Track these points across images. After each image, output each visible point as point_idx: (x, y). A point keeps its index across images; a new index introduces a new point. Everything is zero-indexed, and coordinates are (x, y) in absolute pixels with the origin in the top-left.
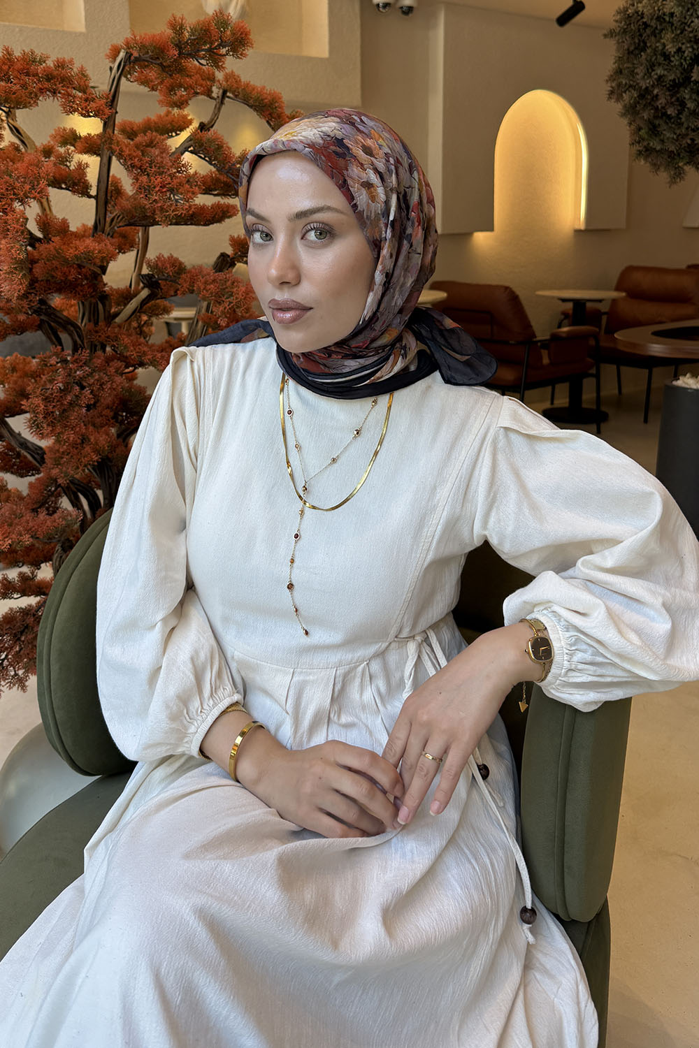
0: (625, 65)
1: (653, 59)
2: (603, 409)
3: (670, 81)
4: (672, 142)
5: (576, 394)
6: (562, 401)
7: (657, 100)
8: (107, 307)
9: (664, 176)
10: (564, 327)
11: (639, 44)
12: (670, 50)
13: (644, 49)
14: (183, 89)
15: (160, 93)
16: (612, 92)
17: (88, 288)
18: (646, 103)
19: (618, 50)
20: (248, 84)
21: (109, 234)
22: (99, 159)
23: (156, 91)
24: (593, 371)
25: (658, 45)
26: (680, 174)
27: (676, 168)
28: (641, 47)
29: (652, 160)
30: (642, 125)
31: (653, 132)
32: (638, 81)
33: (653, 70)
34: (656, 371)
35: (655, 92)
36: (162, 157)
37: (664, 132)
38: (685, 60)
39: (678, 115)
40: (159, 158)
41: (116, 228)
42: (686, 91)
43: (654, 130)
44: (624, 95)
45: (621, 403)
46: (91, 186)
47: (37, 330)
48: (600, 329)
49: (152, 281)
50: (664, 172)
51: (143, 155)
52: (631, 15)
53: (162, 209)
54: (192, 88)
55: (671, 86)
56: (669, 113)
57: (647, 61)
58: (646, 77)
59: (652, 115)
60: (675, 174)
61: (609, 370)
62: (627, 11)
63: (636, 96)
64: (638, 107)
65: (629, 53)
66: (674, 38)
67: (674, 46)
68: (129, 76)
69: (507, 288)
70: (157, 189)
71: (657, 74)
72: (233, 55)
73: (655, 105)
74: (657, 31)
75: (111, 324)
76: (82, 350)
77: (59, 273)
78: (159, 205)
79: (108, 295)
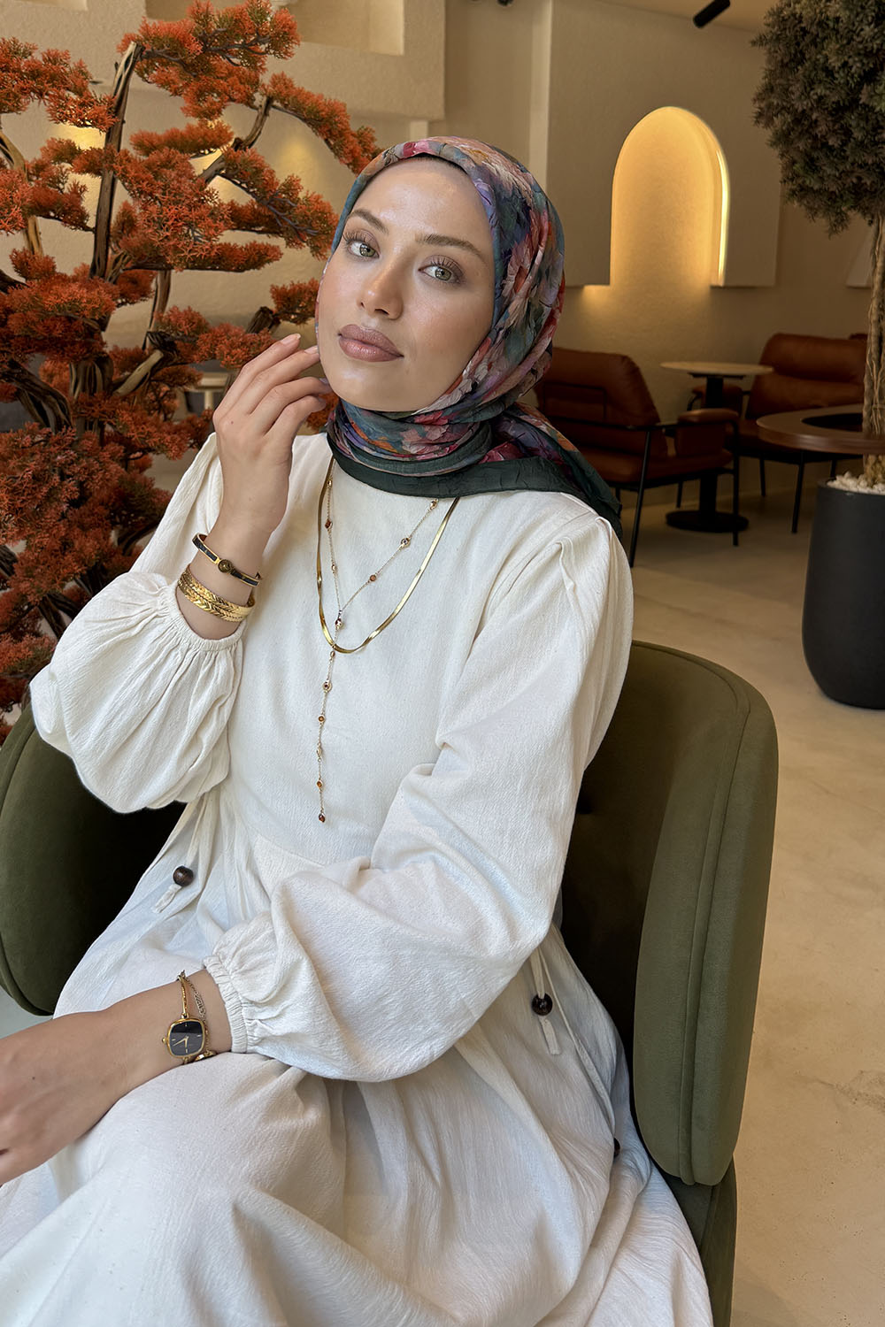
0: (778, 81)
1: (813, 74)
2: (742, 513)
3: (833, 103)
4: (833, 180)
5: (708, 495)
6: (691, 503)
7: (817, 126)
8: (107, 374)
9: (822, 222)
10: (697, 409)
11: (795, 55)
12: (833, 64)
13: (801, 62)
14: (215, 95)
15: (185, 99)
16: (760, 115)
17: (81, 348)
18: (802, 130)
19: (769, 61)
20: (301, 91)
21: (110, 279)
22: (98, 180)
23: (180, 95)
24: (731, 466)
25: (818, 57)
26: (842, 220)
27: (837, 214)
28: (798, 59)
29: (808, 202)
30: (796, 158)
31: (810, 168)
32: (793, 102)
33: (812, 89)
34: (809, 467)
35: (814, 117)
36: (180, 182)
37: (824, 168)
38: (852, 77)
39: (841, 146)
40: (175, 182)
41: (121, 271)
42: (853, 117)
43: (811, 165)
44: (775, 118)
45: (763, 507)
46: (88, 216)
47: (14, 400)
48: (740, 412)
49: (164, 341)
50: (823, 217)
51: (155, 178)
52: (786, 18)
53: (176, 248)
54: (226, 94)
55: (834, 109)
56: (831, 143)
57: (805, 76)
58: (803, 97)
59: (809, 146)
60: (836, 221)
61: (750, 465)
62: (782, 12)
63: (789, 120)
64: (793, 135)
65: (782, 66)
66: (839, 49)
67: (838, 60)
68: (146, 75)
69: (624, 358)
70: (170, 223)
71: (817, 94)
72: (274, 53)
73: (814, 133)
74: (818, 40)
75: (111, 394)
76: (67, 428)
77: (41, 328)
78: (171, 243)
79: (108, 356)
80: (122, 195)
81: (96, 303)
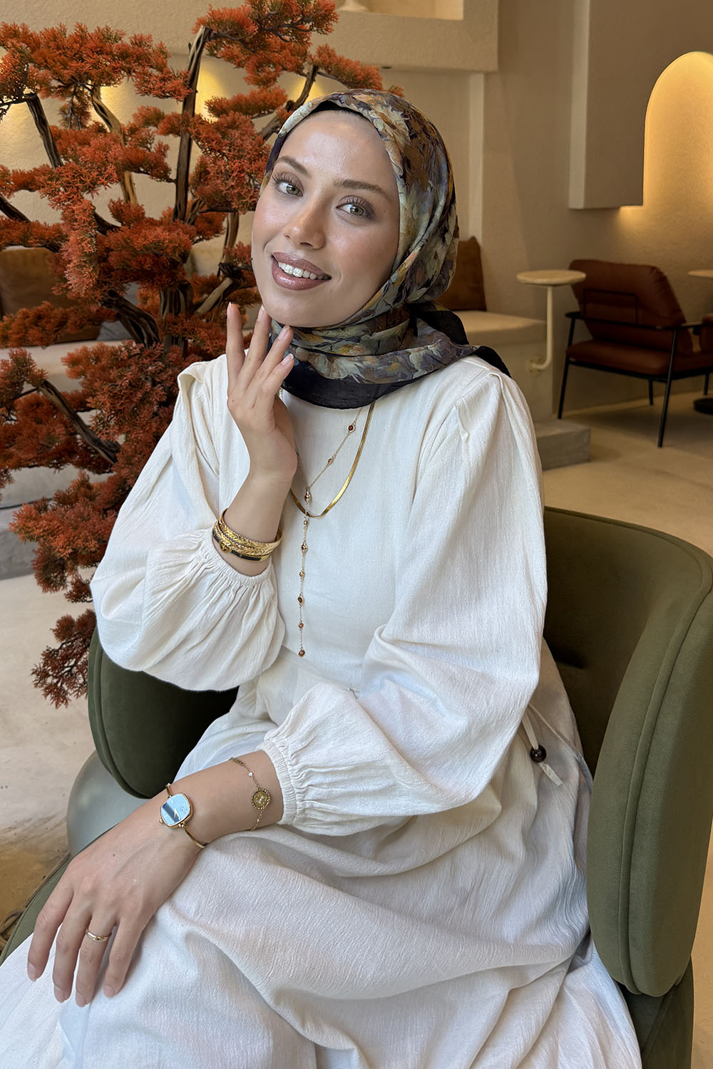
8: (189, 298)
14: (271, 66)
15: (247, 69)
17: (167, 277)
20: (341, 59)
21: (190, 220)
22: (179, 139)
23: (243, 67)
36: (243, 140)
40: (239, 140)
41: (198, 214)
46: (171, 170)
47: (115, 320)
49: (233, 270)
51: (223, 138)
53: (240, 196)
54: (280, 64)
68: (215, 52)
69: (653, 268)
70: (235, 174)
72: (317, 30)
75: (193, 314)
76: (157, 344)
77: (134, 263)
78: (236, 191)
79: (189, 284)
80: (197, 152)
81: (176, 242)
